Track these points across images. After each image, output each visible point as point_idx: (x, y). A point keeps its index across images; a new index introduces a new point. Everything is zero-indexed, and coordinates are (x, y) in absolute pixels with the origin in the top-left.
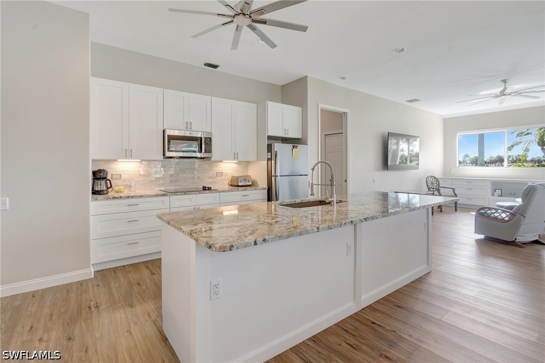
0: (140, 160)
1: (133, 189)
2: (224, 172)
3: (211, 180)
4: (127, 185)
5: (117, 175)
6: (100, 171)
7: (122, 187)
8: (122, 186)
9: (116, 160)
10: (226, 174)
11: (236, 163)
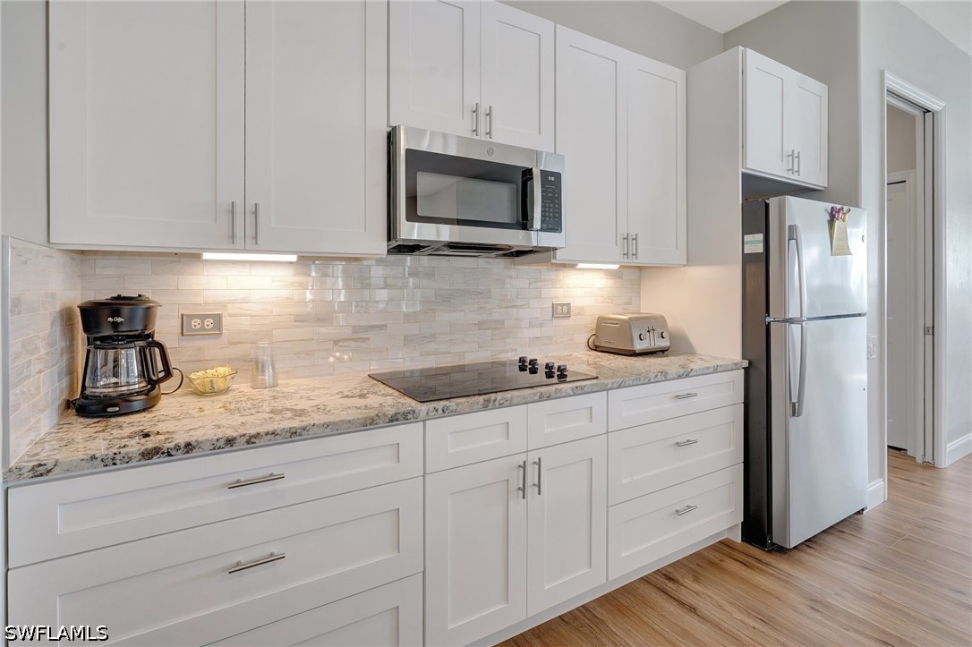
0: (294, 258)
1: (268, 376)
2: (575, 304)
3: (536, 332)
4: (246, 360)
5: (203, 317)
6: (116, 305)
7: (223, 370)
8: (223, 363)
9: (195, 257)
10: (581, 311)
11: (608, 272)
